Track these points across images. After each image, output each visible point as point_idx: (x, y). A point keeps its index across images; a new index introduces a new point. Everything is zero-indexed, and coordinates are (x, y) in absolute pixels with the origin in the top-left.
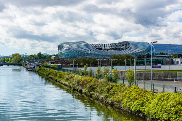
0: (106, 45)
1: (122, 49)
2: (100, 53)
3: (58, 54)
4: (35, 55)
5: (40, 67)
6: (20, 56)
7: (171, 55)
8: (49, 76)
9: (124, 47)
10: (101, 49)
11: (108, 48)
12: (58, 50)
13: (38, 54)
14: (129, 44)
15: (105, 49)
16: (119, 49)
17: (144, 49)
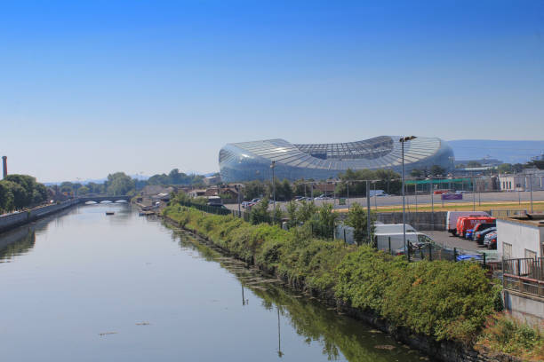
0: (335, 148)
1: (376, 156)
2: (322, 168)
3: (219, 171)
4: (164, 175)
5: (168, 205)
6: (127, 179)
7: (496, 168)
8: (187, 226)
9: (379, 150)
10: (323, 156)
11: (342, 154)
12: (220, 161)
13: (172, 172)
14: (391, 142)
15: (333, 157)
16: (368, 156)
17: (429, 155)
